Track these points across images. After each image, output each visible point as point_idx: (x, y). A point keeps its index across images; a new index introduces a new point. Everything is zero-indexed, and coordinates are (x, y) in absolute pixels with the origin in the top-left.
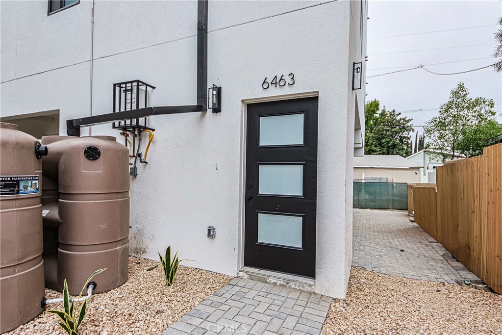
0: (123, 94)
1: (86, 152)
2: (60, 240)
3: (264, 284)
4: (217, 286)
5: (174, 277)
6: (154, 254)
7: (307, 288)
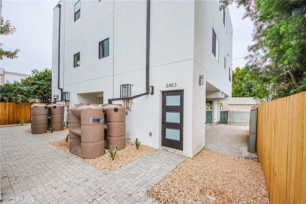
0: (123, 88)
1: (114, 110)
2: (107, 135)
3: (167, 152)
4: (152, 151)
5: (139, 148)
6: (133, 141)
7: (180, 154)
